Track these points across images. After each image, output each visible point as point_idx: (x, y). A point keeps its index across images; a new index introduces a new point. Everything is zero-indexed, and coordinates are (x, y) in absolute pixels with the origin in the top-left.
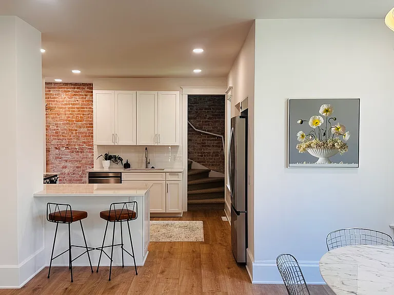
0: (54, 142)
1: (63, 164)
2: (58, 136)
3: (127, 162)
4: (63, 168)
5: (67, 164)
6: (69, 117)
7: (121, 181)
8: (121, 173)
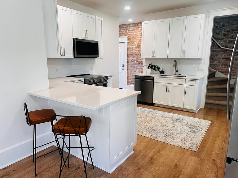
0: (131, 58)
1: (135, 70)
2: (133, 54)
3: (162, 70)
4: (135, 72)
5: (136, 70)
6: (138, 43)
7: (153, 82)
8: (154, 77)
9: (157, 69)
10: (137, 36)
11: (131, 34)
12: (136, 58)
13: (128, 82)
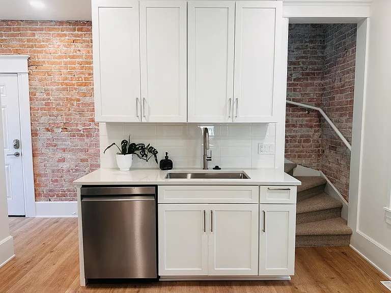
0: (43, 119)
1: (60, 155)
2: (49, 110)
3: (167, 157)
4: (59, 161)
5: (65, 155)
6: (66, 79)
7: (157, 204)
8: (156, 186)
9: (149, 155)
10: (60, 57)
11: (41, 52)
12: (60, 120)
13: (40, 195)
